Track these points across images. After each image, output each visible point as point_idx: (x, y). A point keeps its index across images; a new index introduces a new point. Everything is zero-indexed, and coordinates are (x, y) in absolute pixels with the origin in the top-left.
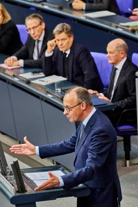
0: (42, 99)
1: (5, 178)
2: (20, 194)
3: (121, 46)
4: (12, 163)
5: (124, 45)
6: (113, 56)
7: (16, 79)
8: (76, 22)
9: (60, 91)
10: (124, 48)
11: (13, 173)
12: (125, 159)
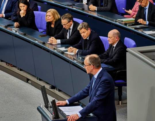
0: (71, 63)
1: (47, 110)
2: (56, 120)
3: (116, 34)
4: (52, 101)
5: (118, 33)
6: (111, 40)
7: (55, 51)
8: (92, 18)
9: (81, 59)
10: (118, 35)
11: (52, 107)
12: (118, 100)
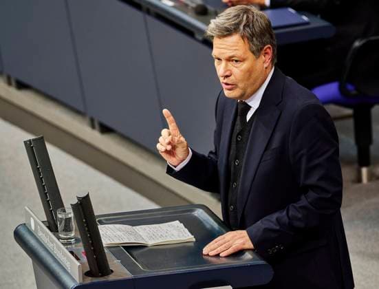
0: (148, 12)
